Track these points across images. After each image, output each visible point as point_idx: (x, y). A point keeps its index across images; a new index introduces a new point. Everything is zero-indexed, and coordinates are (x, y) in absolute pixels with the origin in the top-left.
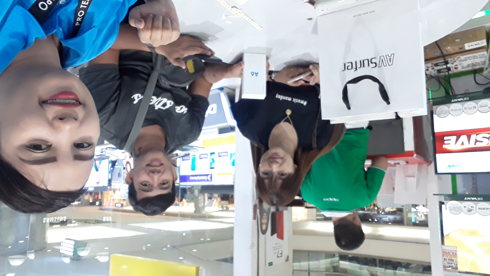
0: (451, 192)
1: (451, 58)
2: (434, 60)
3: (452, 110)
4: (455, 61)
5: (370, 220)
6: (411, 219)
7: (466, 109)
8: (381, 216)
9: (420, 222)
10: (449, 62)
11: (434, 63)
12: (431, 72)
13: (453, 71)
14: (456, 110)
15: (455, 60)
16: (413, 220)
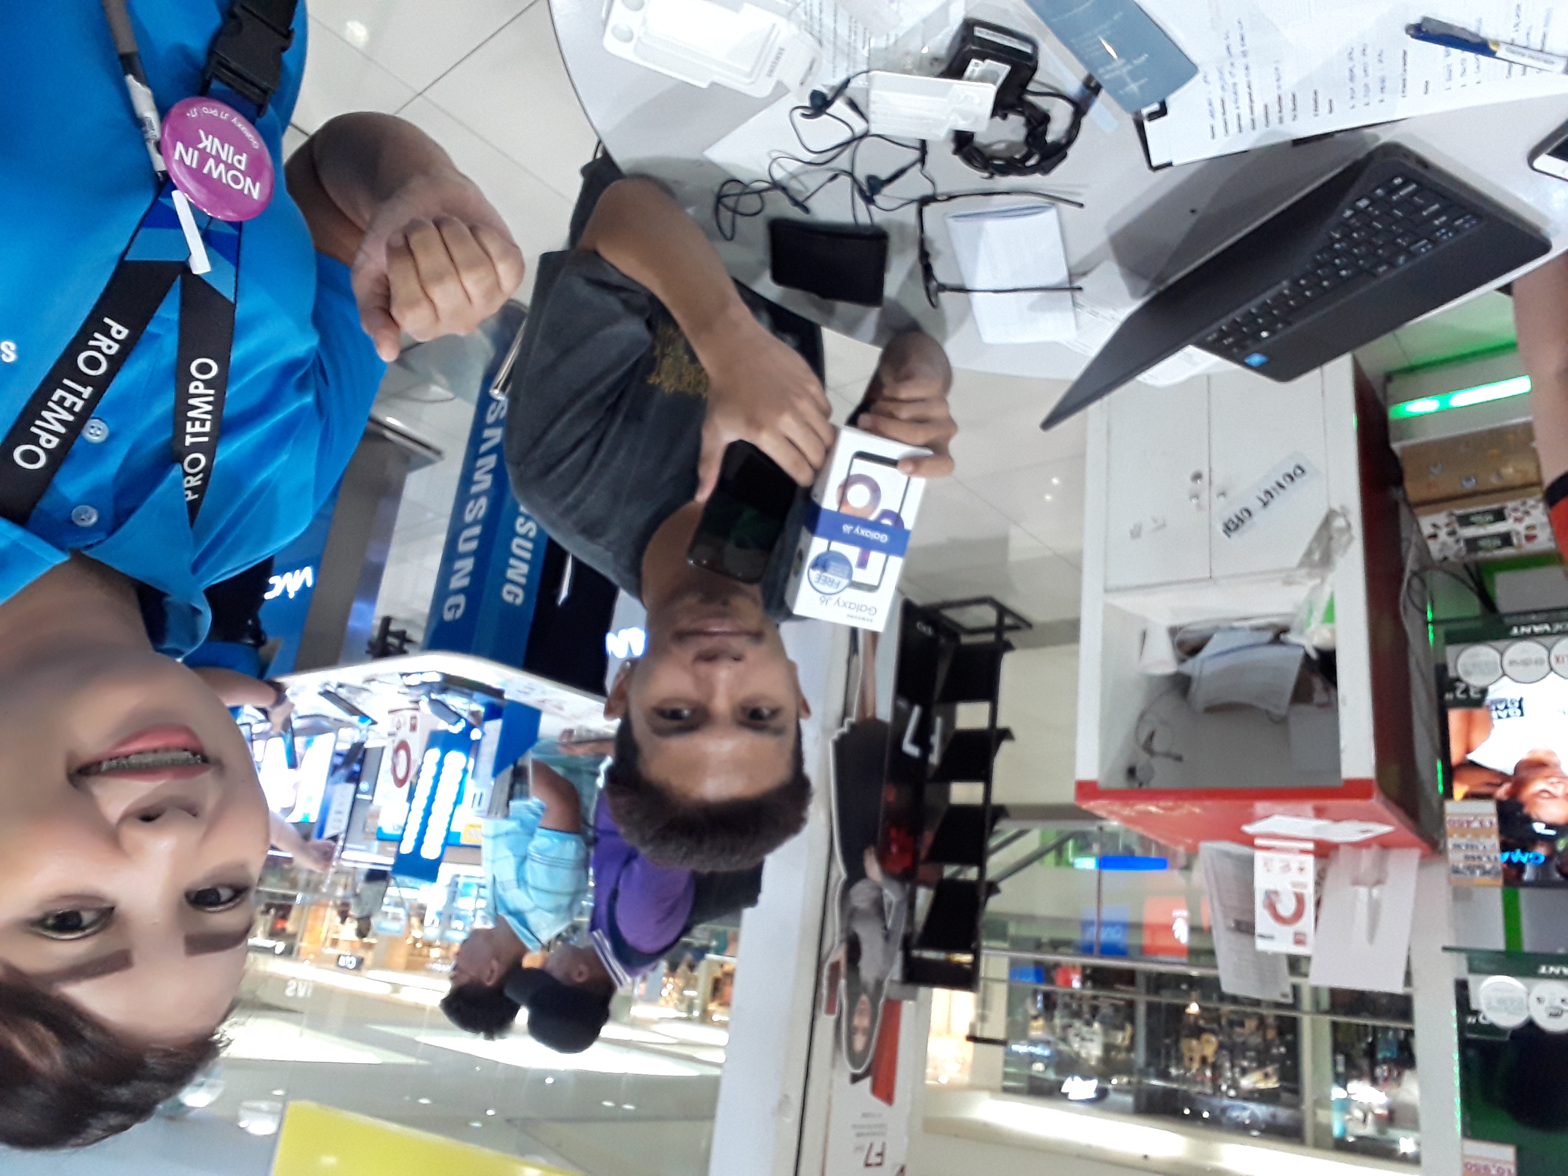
0: (1498, 943)
1: (1513, 499)
2: (1459, 502)
3: (1512, 663)
4: (1527, 513)
5: (1187, 1111)
6: (1328, 1129)
7: (1561, 659)
8: (1226, 1102)
9: (1360, 1138)
10: (1506, 512)
11: (1459, 512)
12: (1444, 544)
13: (1520, 546)
14: (1526, 663)
15: (1527, 508)
16: (1337, 1131)
